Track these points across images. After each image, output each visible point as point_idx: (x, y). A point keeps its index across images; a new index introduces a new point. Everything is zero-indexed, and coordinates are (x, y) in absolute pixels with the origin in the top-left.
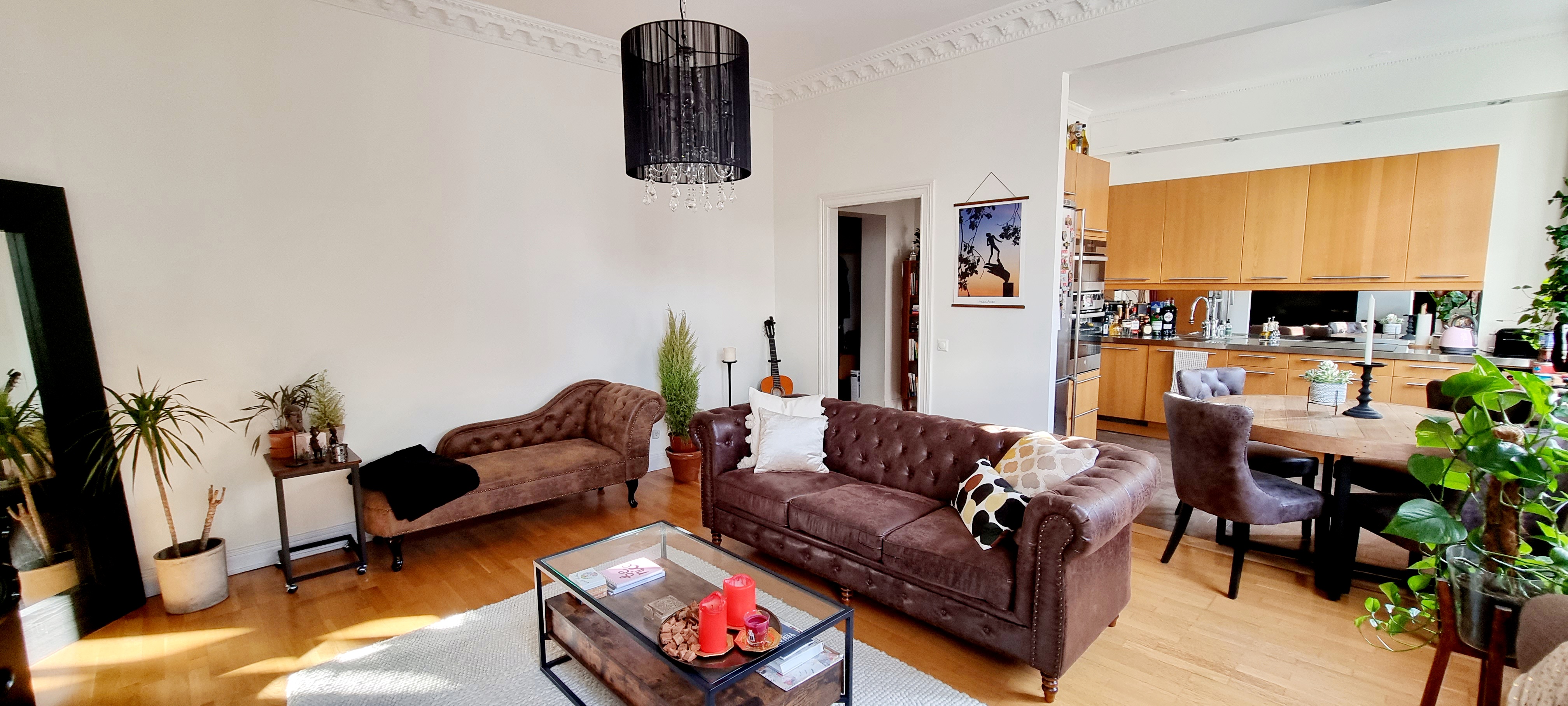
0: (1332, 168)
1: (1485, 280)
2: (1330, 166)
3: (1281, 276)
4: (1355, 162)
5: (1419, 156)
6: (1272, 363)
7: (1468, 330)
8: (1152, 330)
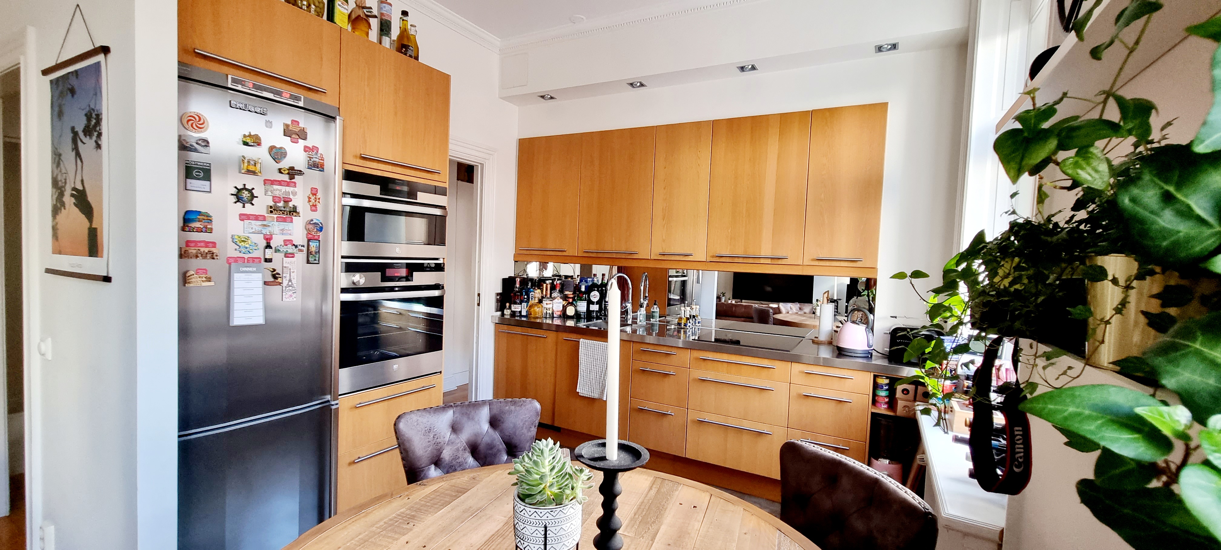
0: (732, 123)
1: (878, 267)
2: (730, 121)
3: (688, 252)
4: (753, 118)
5: (813, 113)
6: (674, 360)
7: (862, 327)
8: (576, 310)
